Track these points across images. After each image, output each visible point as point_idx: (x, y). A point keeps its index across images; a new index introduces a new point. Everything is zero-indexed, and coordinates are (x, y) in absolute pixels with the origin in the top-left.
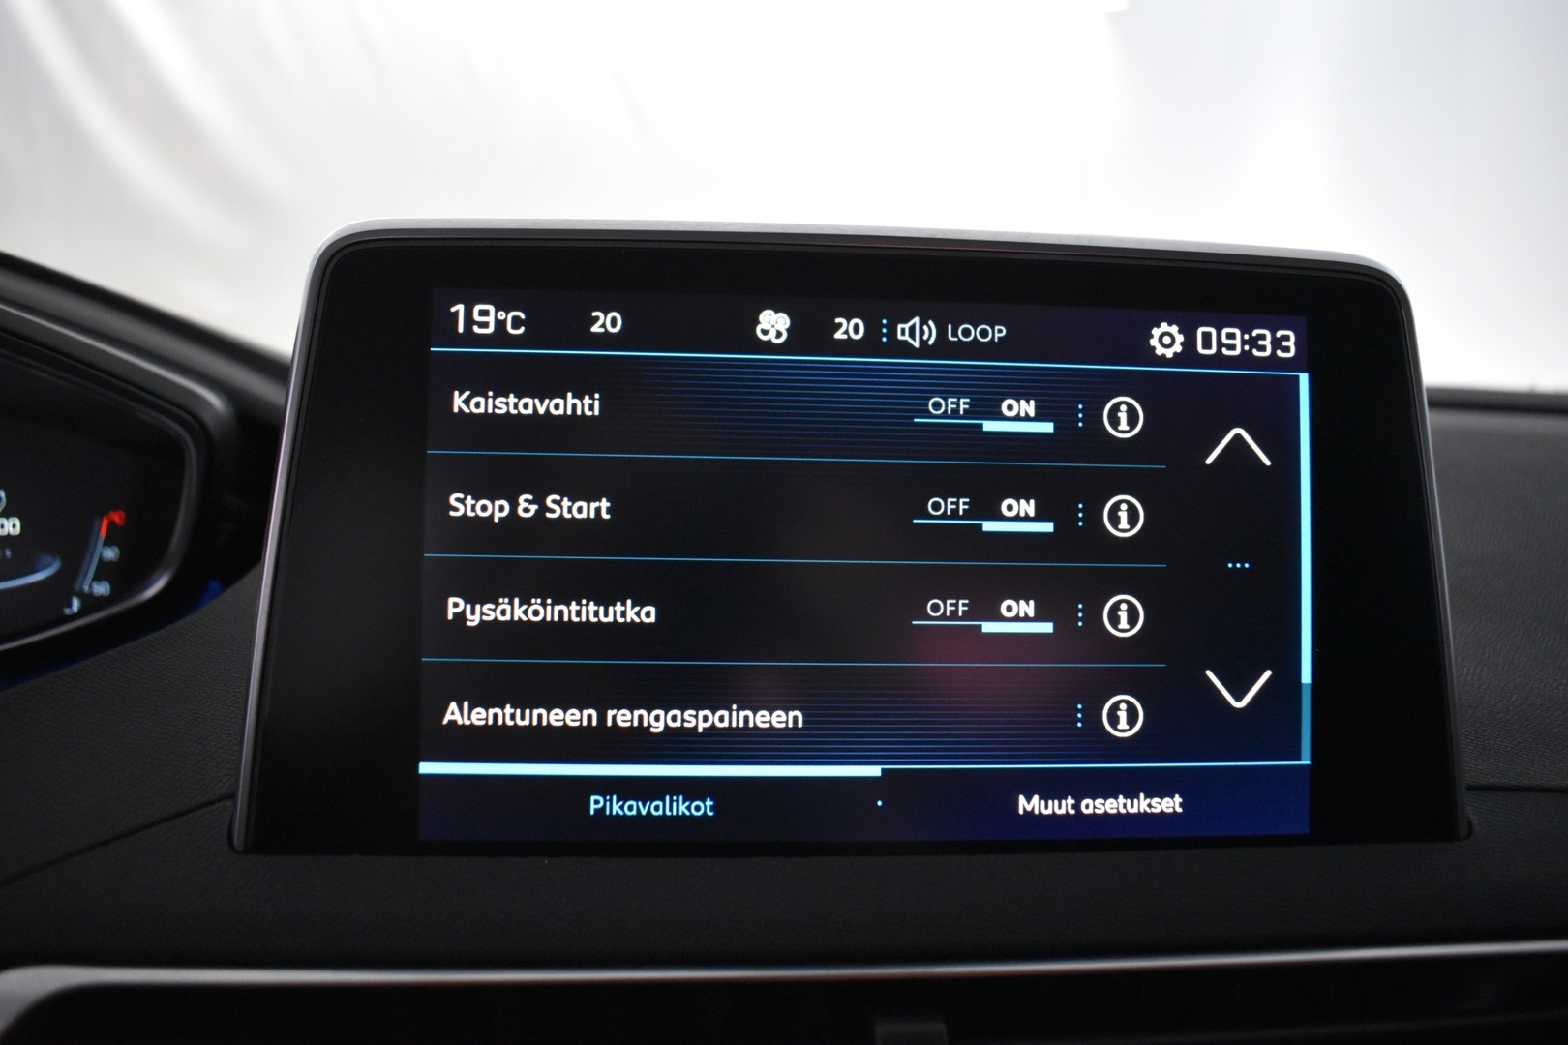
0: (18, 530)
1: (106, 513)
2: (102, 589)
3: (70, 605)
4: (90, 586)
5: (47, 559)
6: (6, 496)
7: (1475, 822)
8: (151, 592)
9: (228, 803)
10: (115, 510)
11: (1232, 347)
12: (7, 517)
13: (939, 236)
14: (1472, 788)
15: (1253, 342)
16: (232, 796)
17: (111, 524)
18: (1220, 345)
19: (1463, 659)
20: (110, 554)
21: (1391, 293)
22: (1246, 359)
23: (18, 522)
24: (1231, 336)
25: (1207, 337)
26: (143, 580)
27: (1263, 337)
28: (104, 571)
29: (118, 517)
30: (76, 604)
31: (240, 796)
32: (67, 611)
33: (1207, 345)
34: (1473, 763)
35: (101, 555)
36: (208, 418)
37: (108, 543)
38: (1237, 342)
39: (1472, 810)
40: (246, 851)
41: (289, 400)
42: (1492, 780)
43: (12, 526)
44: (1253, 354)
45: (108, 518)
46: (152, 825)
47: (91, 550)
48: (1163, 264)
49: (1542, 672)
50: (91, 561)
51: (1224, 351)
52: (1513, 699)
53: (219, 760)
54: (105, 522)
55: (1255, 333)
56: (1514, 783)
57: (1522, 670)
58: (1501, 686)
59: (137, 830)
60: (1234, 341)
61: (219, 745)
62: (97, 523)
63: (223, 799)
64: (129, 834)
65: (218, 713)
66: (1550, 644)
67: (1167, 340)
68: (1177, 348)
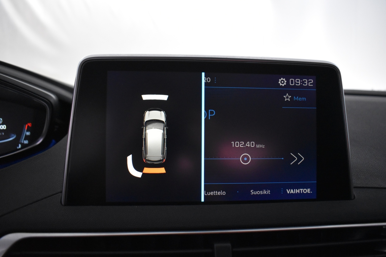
0: (5, 128)
1: (27, 124)
2: (26, 142)
3: (18, 146)
4: (23, 141)
5: (13, 135)
6: (2, 120)
7: (356, 197)
8: (38, 143)
9: (60, 194)
10: (29, 123)
11: (298, 84)
12: (3, 125)
13: (228, 57)
14: (355, 187)
15: (303, 82)
16: (61, 192)
17: (28, 126)
18: (295, 83)
19: (353, 157)
20: (28, 133)
21: (336, 71)
22: (301, 86)
23: (5, 126)
24: (298, 81)
25: (292, 81)
26: (36, 140)
27: (306, 81)
28: (27, 138)
29: (30, 125)
30: (20, 146)
31: (63, 192)
32: (18, 148)
33: (292, 83)
34: (355, 181)
35: (26, 134)
36: (52, 101)
37: (27, 131)
38: (299, 82)
39: (355, 192)
40: (65, 205)
41: (73, 97)
42: (360, 186)
43: (4, 127)
44: (303, 85)
45: (27, 125)
46: (42, 199)
47: (23, 133)
48: (282, 64)
49: (372, 160)
50: (23, 135)
51: (296, 84)
52: (365, 166)
53: (58, 183)
54: (27, 126)
55: (303, 80)
56: (365, 186)
57: (368, 159)
58: (363, 163)
59: (39, 201)
60: (298, 82)
61: (57, 180)
62: (25, 126)
63: (59, 193)
64: (37, 201)
65: (57, 172)
66: (374, 153)
67: (283, 82)
68: (285, 84)
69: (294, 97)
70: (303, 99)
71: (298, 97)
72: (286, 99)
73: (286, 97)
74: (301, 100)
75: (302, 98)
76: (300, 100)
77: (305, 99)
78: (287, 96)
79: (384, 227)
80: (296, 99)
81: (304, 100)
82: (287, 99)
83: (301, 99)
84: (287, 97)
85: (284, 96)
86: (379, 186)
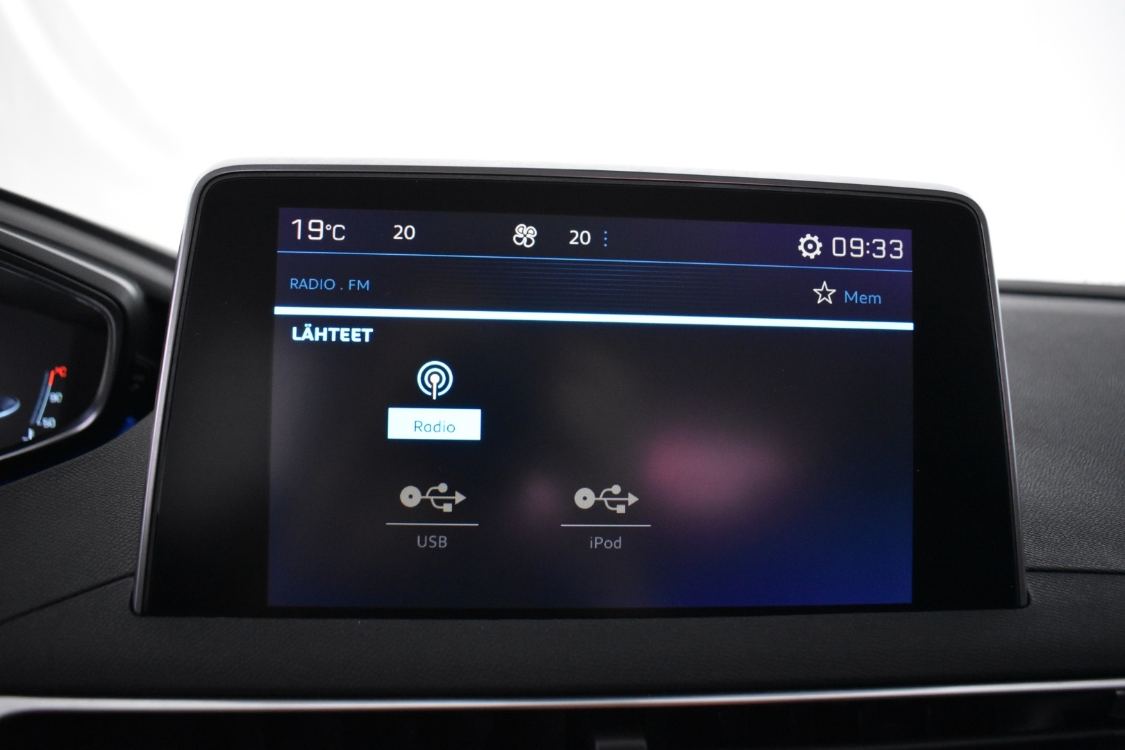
1: (54, 369)
2: (50, 423)
3: (27, 435)
4: (41, 421)
5: (11, 402)
7: (1033, 599)
8: (83, 426)
9: (131, 579)
10: (59, 366)
11: (858, 252)
14: (1031, 570)
15: (873, 248)
16: (133, 574)
17: (57, 376)
18: (849, 250)
19: (1027, 476)
20: (56, 398)
21: (973, 212)
22: (867, 260)
24: (856, 244)
25: (839, 244)
26: (78, 417)
27: (880, 244)
28: (51, 410)
29: (61, 371)
30: (31, 434)
31: (139, 574)
32: (25, 439)
33: (839, 250)
34: (1031, 552)
35: (49, 399)
36: (124, 301)
37: (54, 390)
38: (862, 248)
39: (1030, 585)
40: (143, 614)
42: (1045, 565)
44: (872, 256)
45: (55, 372)
46: (76, 594)
47: (42, 395)
48: (808, 191)
49: (1084, 486)
50: (42, 403)
51: (852, 254)
52: (1063, 505)
53: (125, 548)
54: (52, 374)
55: (874, 241)
56: (1062, 566)
57: (1069, 485)
58: (1055, 496)
59: (64, 599)
60: (858, 247)
61: (126, 537)
62: (47, 375)
63: (128, 576)
64: (58, 601)
65: (126, 514)
66: (1090, 465)
67: (810, 246)
68: (818, 252)
69: (846, 292)
70: (872, 298)
71: (856, 293)
72: (822, 298)
73: (820, 292)
74: (868, 300)
75: (870, 297)
76: (863, 301)
77: (877, 299)
78: (825, 288)
79: (1119, 693)
80: (851, 300)
81: (875, 302)
82: (825, 298)
83: (866, 299)
84: (825, 294)
85: (815, 290)
86: (1104, 567)
